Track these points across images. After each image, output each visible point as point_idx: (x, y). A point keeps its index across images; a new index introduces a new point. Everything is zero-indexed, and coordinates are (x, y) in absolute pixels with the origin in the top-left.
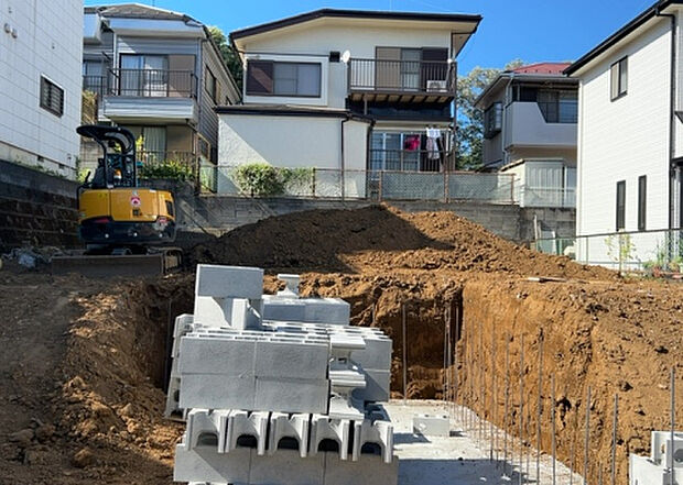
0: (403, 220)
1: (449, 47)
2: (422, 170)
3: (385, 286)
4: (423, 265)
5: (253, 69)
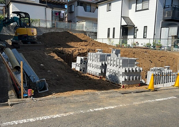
0: (75, 35)
3: (89, 50)
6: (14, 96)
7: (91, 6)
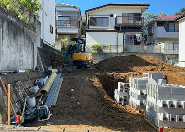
0: (142, 59)
1: (141, 12)
2: (135, 45)
4: (151, 70)
5: (91, 20)
6: (1, 121)
7: (175, 25)
